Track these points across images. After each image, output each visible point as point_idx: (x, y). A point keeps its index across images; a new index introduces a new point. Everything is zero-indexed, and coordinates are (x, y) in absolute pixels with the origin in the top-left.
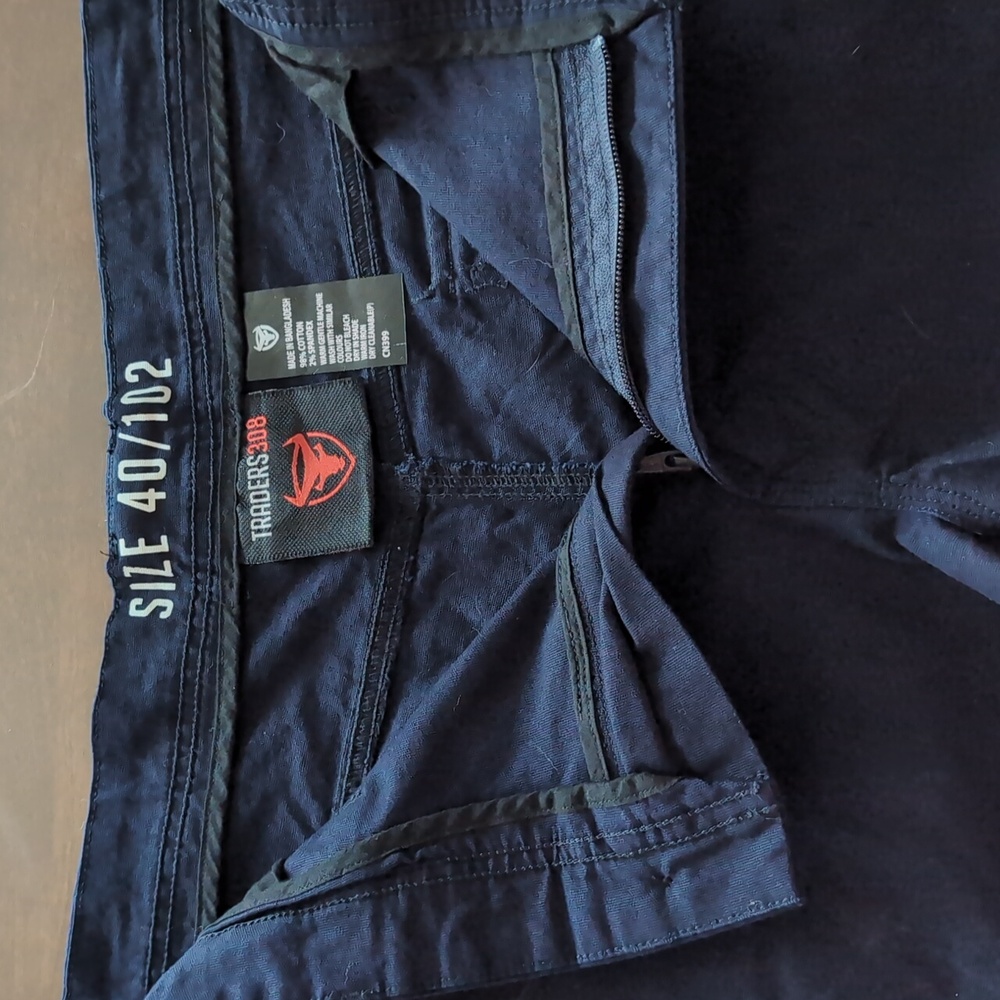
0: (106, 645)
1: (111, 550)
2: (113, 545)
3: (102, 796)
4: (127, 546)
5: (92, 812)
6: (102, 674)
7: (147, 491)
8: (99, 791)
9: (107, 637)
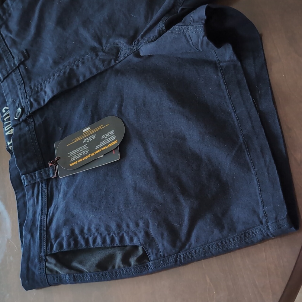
1: (6, 145)
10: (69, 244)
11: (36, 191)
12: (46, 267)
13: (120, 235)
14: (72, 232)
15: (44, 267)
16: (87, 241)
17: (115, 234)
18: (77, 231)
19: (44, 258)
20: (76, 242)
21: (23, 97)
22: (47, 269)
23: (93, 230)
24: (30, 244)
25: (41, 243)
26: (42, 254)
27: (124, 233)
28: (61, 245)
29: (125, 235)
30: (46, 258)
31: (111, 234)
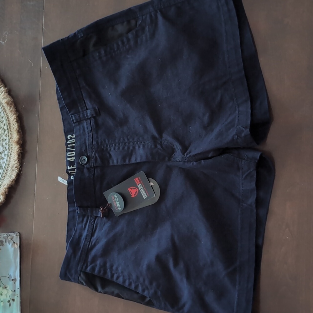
4: (69, 167)
7: (72, 157)
10: (100, 271)
11: (85, 219)
13: (137, 284)
14: (105, 264)
16: (112, 276)
17: (133, 281)
18: (108, 265)
20: (105, 273)
21: (90, 147)
23: (120, 271)
27: (140, 284)
28: (93, 269)
29: (140, 285)
30: (80, 273)
31: (131, 280)
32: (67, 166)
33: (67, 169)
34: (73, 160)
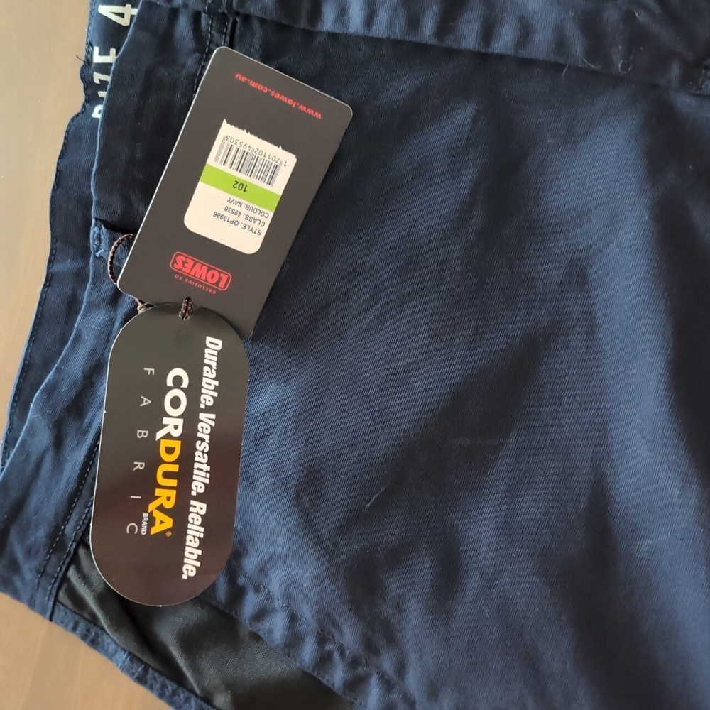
0: (65, 138)
1: (86, 57)
2: (89, 52)
3: (57, 267)
4: (100, 54)
5: (47, 280)
6: (58, 164)
7: (124, 5)
8: (55, 263)
9: (67, 131)
12: (65, 579)
13: (360, 671)
15: (61, 575)
17: (342, 654)
19: (71, 546)
22: (66, 590)
24: (39, 466)
25: (81, 491)
26: (68, 527)
30: (76, 551)
31: (329, 647)
32: (90, 45)
33: (88, 62)
34: (125, 22)
